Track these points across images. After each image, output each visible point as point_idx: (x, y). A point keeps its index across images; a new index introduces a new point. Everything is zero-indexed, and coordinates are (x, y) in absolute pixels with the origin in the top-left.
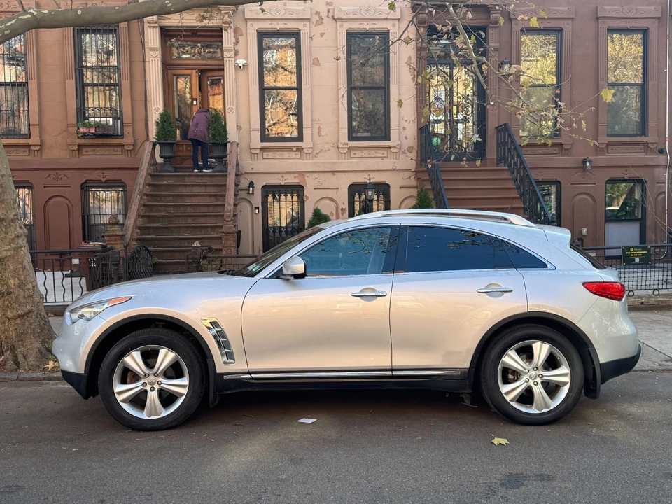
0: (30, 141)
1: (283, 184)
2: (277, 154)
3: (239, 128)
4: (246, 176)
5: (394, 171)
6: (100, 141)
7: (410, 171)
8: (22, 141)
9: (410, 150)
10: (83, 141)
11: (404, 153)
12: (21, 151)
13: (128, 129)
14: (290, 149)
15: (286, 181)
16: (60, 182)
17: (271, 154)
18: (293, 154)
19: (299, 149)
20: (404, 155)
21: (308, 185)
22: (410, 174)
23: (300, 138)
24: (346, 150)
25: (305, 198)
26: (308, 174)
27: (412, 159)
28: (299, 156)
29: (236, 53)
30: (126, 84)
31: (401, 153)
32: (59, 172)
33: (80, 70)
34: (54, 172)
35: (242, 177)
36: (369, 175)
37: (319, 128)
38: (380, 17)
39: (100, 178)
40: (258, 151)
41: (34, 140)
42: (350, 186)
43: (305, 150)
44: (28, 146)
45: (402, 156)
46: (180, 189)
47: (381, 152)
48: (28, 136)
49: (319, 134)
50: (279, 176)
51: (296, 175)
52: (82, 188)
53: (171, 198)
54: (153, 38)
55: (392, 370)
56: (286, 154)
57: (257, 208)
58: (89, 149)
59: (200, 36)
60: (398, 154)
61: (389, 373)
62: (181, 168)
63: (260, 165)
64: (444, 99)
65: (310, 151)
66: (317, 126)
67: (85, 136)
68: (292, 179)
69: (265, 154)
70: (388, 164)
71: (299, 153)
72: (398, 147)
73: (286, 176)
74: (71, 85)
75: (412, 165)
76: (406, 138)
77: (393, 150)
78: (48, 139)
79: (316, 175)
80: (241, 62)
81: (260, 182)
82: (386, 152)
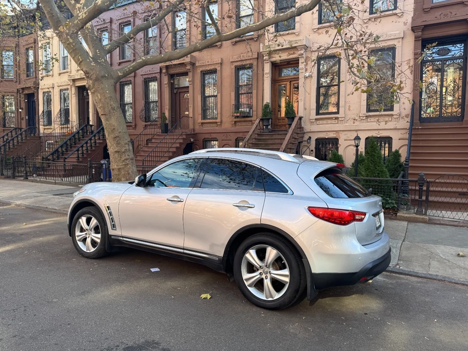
0: (217, 121)
1: (327, 138)
2: (325, 122)
3: (305, 109)
4: (307, 134)
5: (396, 129)
6: (243, 119)
7: (406, 129)
8: (214, 121)
9: (407, 116)
10: (236, 120)
11: (403, 118)
12: (214, 125)
13: (255, 113)
14: (332, 118)
15: (329, 136)
16: (228, 138)
17: (321, 122)
18: (333, 121)
19: (337, 118)
20: (403, 120)
21: (341, 138)
22: (406, 131)
23: (338, 113)
24: (365, 118)
25: (339, 146)
26: (341, 132)
27: (408, 122)
28: (337, 122)
29: (306, 70)
30: (254, 92)
31: (401, 118)
32: (228, 134)
33: (238, 87)
34: (226, 134)
35: (305, 134)
36: (379, 132)
37: (349, 106)
38: (390, 38)
39: (242, 136)
40: (314, 121)
41: (219, 120)
42: (367, 138)
43: (340, 119)
44: (216, 123)
45: (401, 120)
46: (269, 141)
47: (387, 118)
48: (216, 118)
49: (349, 109)
50: (325, 133)
51: (335, 133)
52: (236, 141)
53: (263, 145)
54: (267, 68)
55: (184, 249)
56: (329, 121)
57: (312, 151)
58: (239, 123)
59: (291, 64)
60: (398, 119)
61: (182, 251)
62: (278, 131)
63: (315, 128)
64: (436, 84)
65: (343, 119)
66: (348, 105)
67: (237, 117)
68: (332, 135)
69: (318, 122)
70: (391, 125)
71: (337, 120)
72: (398, 115)
73: (329, 133)
74: (233, 94)
75: (408, 125)
76: (405, 109)
77: (395, 117)
78: (224, 120)
79: (346, 133)
80: (307, 74)
81: (314, 137)
82: (390, 118)
